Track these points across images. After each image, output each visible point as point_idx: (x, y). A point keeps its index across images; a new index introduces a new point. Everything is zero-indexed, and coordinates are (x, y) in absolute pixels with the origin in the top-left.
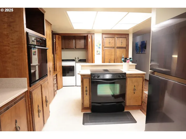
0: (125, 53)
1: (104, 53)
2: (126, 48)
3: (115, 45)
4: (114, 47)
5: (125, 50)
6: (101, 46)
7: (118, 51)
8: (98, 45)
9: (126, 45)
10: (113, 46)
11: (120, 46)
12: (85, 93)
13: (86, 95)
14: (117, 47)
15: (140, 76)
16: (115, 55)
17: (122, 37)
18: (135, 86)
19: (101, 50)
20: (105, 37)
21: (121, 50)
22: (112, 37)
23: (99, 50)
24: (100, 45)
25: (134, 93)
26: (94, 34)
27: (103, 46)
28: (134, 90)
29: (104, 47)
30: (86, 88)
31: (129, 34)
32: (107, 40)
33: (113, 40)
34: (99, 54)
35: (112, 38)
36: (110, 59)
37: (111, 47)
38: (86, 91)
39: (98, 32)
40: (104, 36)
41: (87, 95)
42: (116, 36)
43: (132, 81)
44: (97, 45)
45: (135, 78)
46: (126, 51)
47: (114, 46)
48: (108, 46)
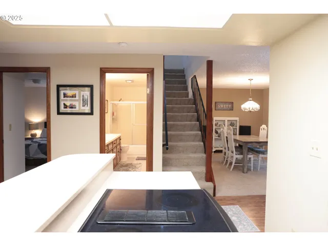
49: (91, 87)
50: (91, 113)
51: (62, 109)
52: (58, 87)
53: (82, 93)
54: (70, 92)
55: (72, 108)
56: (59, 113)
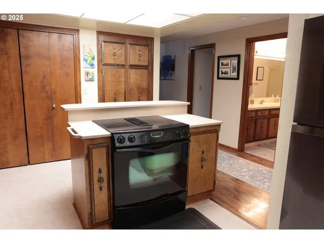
0: (147, 78)
1: (103, 78)
2: (149, 68)
3: (126, 59)
4: (123, 65)
5: (145, 71)
6: (95, 62)
7: (133, 73)
8: (89, 59)
9: (149, 62)
10: (122, 61)
11: (137, 63)
12: (96, 186)
13: (101, 189)
14: (130, 66)
15: (212, 129)
16: (125, 82)
17: (141, 44)
18: (203, 152)
19: (95, 71)
20: (104, 42)
21: (139, 71)
22: (119, 41)
23: (91, 70)
24: (93, 59)
25: (202, 168)
26: (78, 31)
27: (100, 61)
28: (202, 160)
29: (102, 64)
30: (100, 171)
31: (153, 39)
32: (109, 49)
33: (122, 48)
34: (92, 80)
35: (120, 45)
36: (117, 91)
37: (118, 65)
38: (100, 180)
39: (88, 28)
40: (102, 38)
41: (103, 189)
42: (128, 41)
43: (198, 142)
44: (86, 57)
45: (205, 135)
46: (149, 74)
47: (123, 63)
48: (112, 62)
49: (239, 56)
50: (238, 79)
51: (221, 75)
52: (219, 58)
53: (232, 61)
54: (225, 61)
55: (226, 74)
56: (219, 78)
